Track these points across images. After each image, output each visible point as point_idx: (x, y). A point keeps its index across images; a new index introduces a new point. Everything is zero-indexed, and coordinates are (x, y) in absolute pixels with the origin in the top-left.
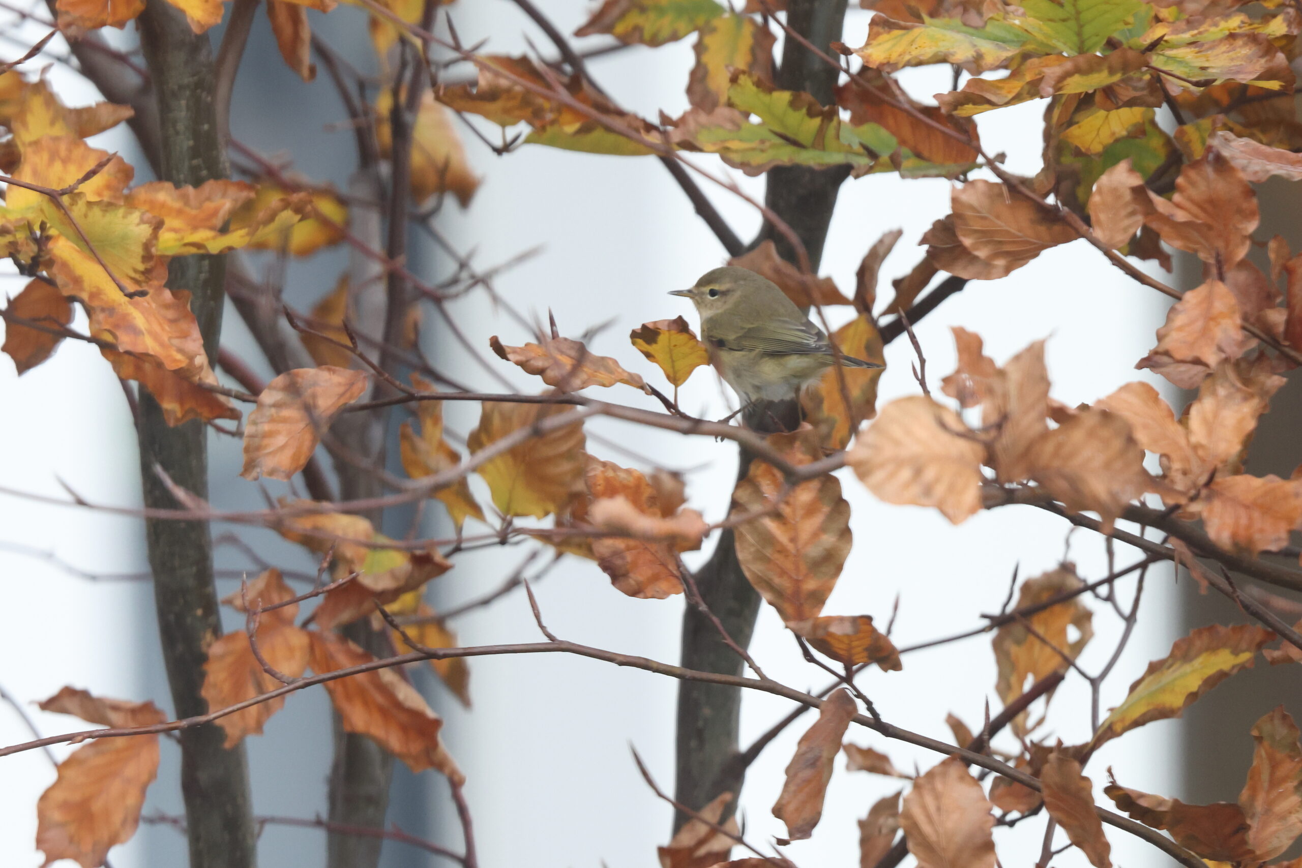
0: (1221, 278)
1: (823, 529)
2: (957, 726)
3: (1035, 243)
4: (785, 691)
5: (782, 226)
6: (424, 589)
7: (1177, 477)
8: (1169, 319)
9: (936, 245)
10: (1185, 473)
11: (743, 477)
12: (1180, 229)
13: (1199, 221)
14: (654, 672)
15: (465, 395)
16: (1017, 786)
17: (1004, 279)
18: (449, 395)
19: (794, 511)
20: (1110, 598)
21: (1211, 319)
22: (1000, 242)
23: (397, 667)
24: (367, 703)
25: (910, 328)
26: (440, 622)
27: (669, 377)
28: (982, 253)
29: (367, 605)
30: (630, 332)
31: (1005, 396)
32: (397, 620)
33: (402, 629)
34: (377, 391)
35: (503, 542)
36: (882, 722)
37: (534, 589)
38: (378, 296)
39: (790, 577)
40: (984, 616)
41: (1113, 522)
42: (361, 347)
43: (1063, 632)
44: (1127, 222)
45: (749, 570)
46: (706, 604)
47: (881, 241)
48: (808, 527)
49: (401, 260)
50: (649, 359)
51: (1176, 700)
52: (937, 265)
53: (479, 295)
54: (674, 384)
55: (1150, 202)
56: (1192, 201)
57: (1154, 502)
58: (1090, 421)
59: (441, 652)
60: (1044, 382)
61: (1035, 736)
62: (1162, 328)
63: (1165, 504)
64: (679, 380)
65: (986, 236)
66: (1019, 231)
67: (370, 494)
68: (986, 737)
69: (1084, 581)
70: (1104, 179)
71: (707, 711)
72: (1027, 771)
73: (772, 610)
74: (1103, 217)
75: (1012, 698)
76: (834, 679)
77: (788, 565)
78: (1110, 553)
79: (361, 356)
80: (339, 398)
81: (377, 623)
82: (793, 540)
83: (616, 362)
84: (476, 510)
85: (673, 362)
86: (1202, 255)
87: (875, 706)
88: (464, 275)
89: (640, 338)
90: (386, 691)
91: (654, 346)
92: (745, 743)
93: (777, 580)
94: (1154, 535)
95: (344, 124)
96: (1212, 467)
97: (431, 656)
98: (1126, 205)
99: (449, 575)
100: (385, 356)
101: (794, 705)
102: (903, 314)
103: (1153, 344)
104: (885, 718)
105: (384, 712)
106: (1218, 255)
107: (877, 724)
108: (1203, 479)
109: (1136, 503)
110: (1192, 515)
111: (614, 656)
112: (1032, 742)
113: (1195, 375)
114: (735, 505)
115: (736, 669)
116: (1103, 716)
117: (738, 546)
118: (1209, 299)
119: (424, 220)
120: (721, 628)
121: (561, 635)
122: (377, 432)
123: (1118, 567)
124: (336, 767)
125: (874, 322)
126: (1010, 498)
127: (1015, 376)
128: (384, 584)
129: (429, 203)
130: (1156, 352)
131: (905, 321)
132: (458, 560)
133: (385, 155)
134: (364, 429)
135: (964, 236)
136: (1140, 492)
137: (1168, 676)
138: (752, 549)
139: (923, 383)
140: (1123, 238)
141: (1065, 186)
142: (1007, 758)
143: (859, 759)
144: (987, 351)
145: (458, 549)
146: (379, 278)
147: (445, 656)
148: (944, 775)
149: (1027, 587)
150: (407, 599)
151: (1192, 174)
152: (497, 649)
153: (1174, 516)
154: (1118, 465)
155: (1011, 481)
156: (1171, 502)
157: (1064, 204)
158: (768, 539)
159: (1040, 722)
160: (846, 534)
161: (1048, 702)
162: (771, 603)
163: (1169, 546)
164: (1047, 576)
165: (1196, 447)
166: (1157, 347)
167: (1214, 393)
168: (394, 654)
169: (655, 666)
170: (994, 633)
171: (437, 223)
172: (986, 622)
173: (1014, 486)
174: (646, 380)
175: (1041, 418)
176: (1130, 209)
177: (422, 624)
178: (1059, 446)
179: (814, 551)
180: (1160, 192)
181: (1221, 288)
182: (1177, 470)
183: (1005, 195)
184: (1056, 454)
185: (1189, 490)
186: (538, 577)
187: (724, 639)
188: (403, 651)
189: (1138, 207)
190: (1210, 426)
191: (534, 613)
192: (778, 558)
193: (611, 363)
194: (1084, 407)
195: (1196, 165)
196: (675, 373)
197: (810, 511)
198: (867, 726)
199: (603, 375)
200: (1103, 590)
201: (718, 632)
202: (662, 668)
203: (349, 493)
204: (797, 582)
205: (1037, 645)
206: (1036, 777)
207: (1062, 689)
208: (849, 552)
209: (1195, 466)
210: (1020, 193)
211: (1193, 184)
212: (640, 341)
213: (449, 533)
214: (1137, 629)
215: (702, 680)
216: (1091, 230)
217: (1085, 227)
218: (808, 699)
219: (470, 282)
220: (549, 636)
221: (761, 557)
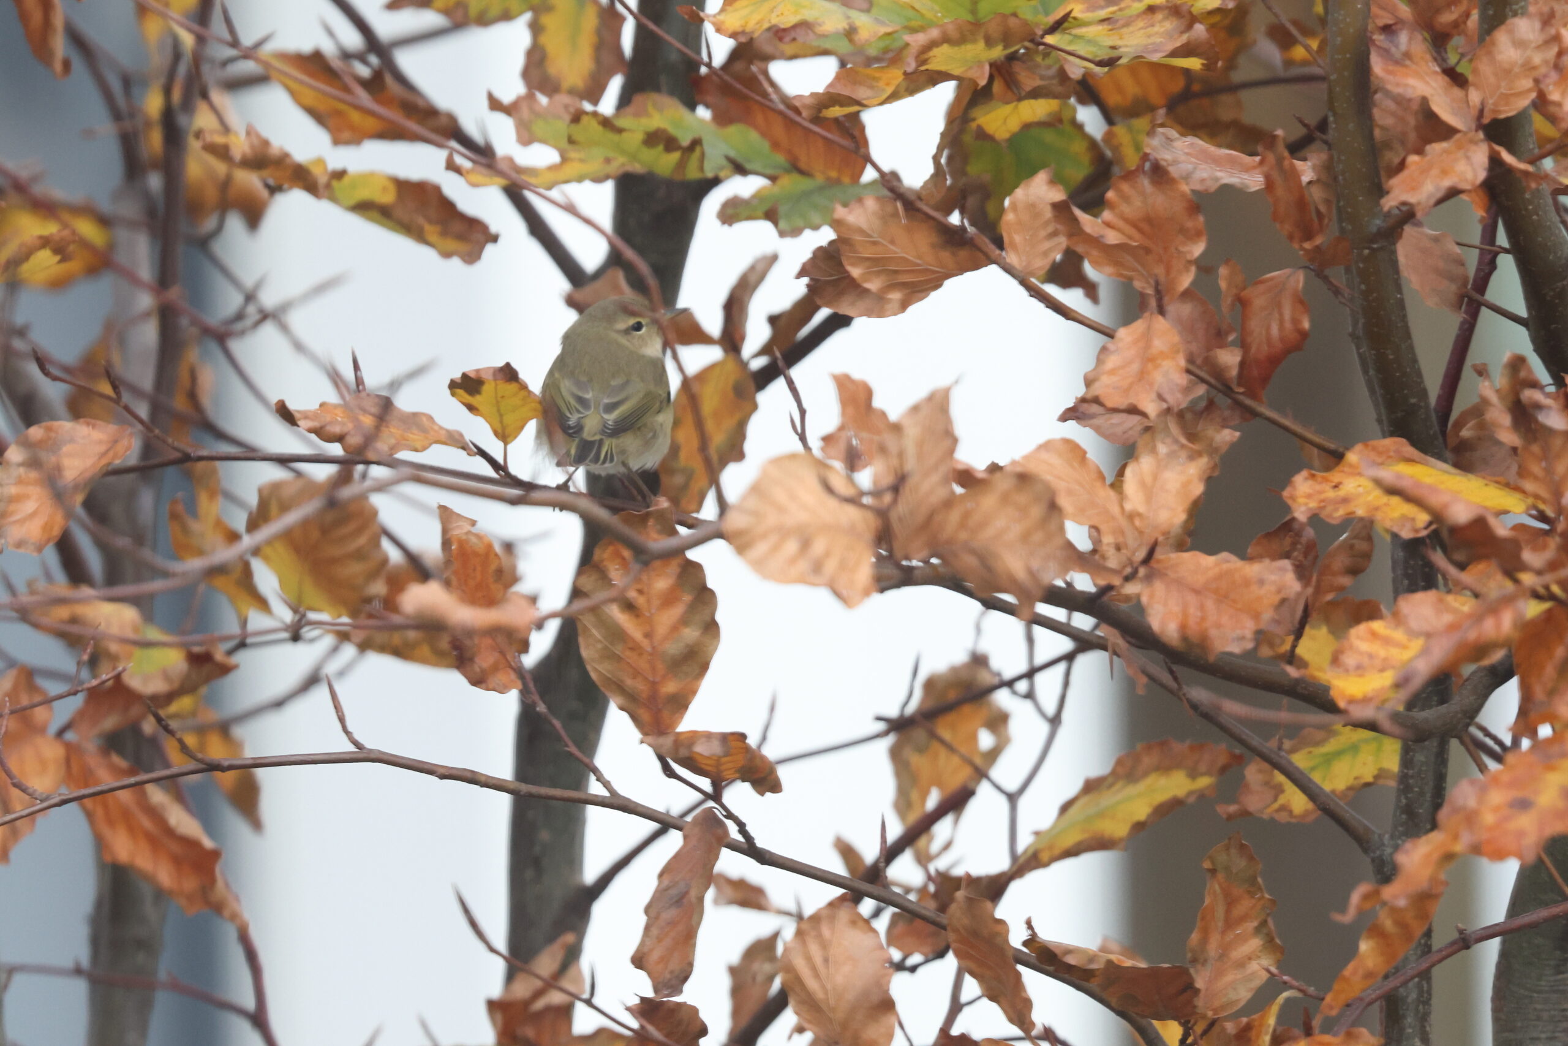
0: (1161, 311)
1: (684, 621)
2: (847, 852)
3: (938, 272)
4: (640, 809)
5: (629, 254)
6: (204, 690)
7: (1111, 552)
8: (1100, 361)
9: (817, 277)
10: (1118, 548)
11: (587, 561)
12: (1111, 254)
13: (1135, 244)
14: (482, 787)
15: (251, 454)
16: (919, 923)
17: (901, 316)
18: (232, 455)
19: (648, 601)
20: (1030, 695)
21: (1149, 360)
22: (896, 272)
23: (171, 784)
24: (132, 829)
25: (787, 372)
26: (224, 729)
27: (496, 434)
28: (873, 285)
29: (135, 710)
30: (448, 382)
31: (901, 455)
32: (173, 724)
33: (178, 735)
34: (148, 450)
35: (296, 638)
36: (757, 847)
37: (337, 688)
38: (148, 334)
39: (646, 679)
40: (879, 719)
41: (1032, 606)
42: (126, 397)
43: (974, 738)
44: (1047, 245)
45: (596, 670)
46: (545, 702)
47: (752, 268)
48: (666, 619)
49: (174, 293)
50: (471, 413)
51: (1119, 829)
52: (818, 302)
53: (268, 331)
54: (503, 442)
55: (1075, 220)
56: (1126, 220)
57: (1084, 582)
58: (1003, 484)
59: (226, 763)
60: (951, 439)
61: (940, 864)
62: (1090, 371)
63: (1095, 585)
64: (509, 436)
65: (878, 264)
66: (919, 257)
67: (138, 579)
68: (882, 865)
69: (999, 674)
70: (1019, 193)
71: (544, 835)
72: (931, 905)
73: (625, 716)
74: (1017, 238)
75: (913, 817)
76: (697, 796)
77: (642, 664)
78: (1030, 640)
79: (127, 408)
80: (100, 459)
81: (149, 726)
82: (648, 635)
83: (430, 418)
84: (263, 604)
85: (501, 416)
86: (1138, 284)
87: (748, 828)
88: (251, 309)
89: (460, 388)
90: (156, 814)
91: (478, 398)
92: (591, 873)
93: (629, 682)
94: (1083, 622)
95: (106, 129)
96: (1153, 540)
97: (214, 767)
98: (1047, 223)
99: (232, 677)
100: (157, 408)
101: (652, 826)
102: (778, 354)
103: (1080, 391)
104: (760, 843)
105: (153, 842)
106: (1157, 283)
107: (750, 849)
108: (1141, 555)
109: (1060, 583)
110: (1128, 598)
111: (435, 769)
112: (937, 871)
113: (1131, 428)
114: (576, 593)
115: (580, 783)
116: (1024, 841)
117: (581, 640)
118: (1147, 338)
119: (203, 243)
120: (563, 733)
121: (370, 743)
122: (146, 499)
123: (1040, 659)
124: (99, 904)
125: (744, 365)
126: (908, 578)
127: (912, 432)
128: (156, 686)
129: (209, 224)
130: (1083, 400)
131: (781, 363)
132: (242, 658)
133: (155, 166)
134: (132, 496)
135: (852, 265)
136: (1066, 570)
137: (1106, 799)
138: (599, 646)
139: (803, 438)
140: (1042, 264)
141: (972, 202)
142: (908, 890)
143: (729, 891)
144: (877, 403)
145: (242, 645)
146: (147, 315)
147: (231, 768)
148: (832, 918)
149: (930, 685)
150: (184, 703)
151: (1125, 187)
152: (292, 759)
153: (1105, 598)
154: (1038, 537)
155: (908, 558)
156: (1102, 582)
157: (972, 224)
158: (617, 634)
159: (947, 846)
160: (711, 628)
161: (956, 821)
162: (622, 708)
163: (1099, 633)
164: (954, 670)
165: (1131, 517)
166: (1085, 393)
167: (1153, 451)
168: (167, 765)
169: (483, 779)
170: (890, 740)
171: (218, 247)
172: (881, 726)
173: (915, 563)
174: (468, 437)
175: (946, 481)
176: (1050, 229)
177: (202, 731)
178: (966, 515)
179: (673, 648)
180: (1086, 208)
181: (1161, 324)
182: (1108, 544)
183: (901, 215)
184: (963, 524)
185: (1124, 567)
186: (342, 673)
187: (567, 746)
188: (178, 761)
189: (1060, 227)
190: (1149, 491)
191: (338, 715)
192: (630, 656)
193: (424, 419)
194: (994, 468)
195: (1129, 176)
196: (504, 428)
197: (668, 600)
198: (739, 852)
199: (415, 437)
200: (1022, 686)
201: (559, 738)
202: (492, 782)
203: (114, 576)
204: (654, 685)
205: (943, 752)
206: (941, 912)
207: (973, 807)
208: (716, 649)
209: (1131, 540)
210: (918, 210)
211: (1126, 199)
212: (460, 392)
213: (232, 627)
214: (1063, 732)
215: (540, 797)
216: (1004, 253)
217: (998, 252)
218: (670, 820)
219: (257, 317)
220: (356, 743)
221: (608, 655)
